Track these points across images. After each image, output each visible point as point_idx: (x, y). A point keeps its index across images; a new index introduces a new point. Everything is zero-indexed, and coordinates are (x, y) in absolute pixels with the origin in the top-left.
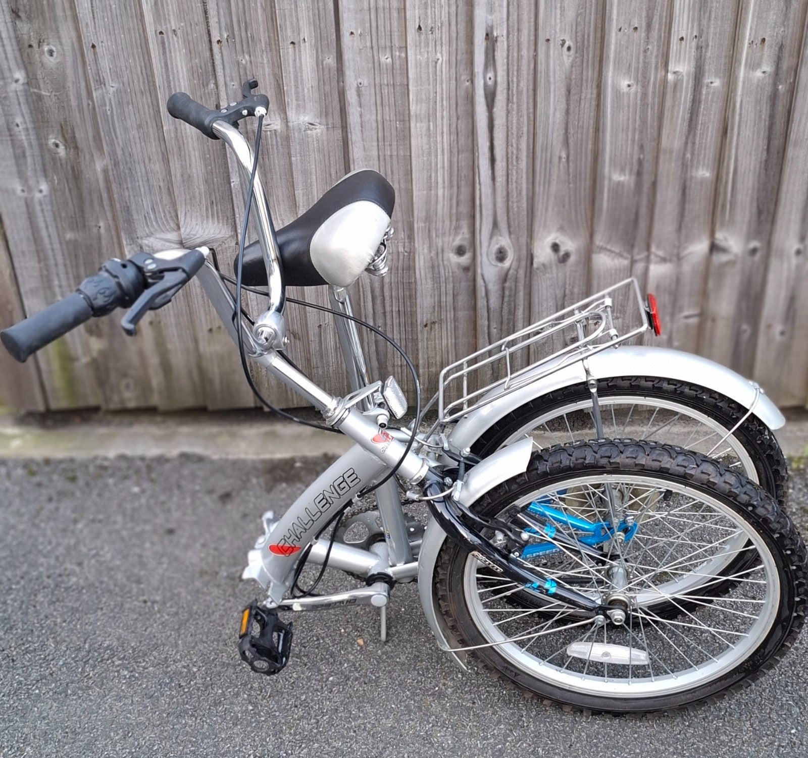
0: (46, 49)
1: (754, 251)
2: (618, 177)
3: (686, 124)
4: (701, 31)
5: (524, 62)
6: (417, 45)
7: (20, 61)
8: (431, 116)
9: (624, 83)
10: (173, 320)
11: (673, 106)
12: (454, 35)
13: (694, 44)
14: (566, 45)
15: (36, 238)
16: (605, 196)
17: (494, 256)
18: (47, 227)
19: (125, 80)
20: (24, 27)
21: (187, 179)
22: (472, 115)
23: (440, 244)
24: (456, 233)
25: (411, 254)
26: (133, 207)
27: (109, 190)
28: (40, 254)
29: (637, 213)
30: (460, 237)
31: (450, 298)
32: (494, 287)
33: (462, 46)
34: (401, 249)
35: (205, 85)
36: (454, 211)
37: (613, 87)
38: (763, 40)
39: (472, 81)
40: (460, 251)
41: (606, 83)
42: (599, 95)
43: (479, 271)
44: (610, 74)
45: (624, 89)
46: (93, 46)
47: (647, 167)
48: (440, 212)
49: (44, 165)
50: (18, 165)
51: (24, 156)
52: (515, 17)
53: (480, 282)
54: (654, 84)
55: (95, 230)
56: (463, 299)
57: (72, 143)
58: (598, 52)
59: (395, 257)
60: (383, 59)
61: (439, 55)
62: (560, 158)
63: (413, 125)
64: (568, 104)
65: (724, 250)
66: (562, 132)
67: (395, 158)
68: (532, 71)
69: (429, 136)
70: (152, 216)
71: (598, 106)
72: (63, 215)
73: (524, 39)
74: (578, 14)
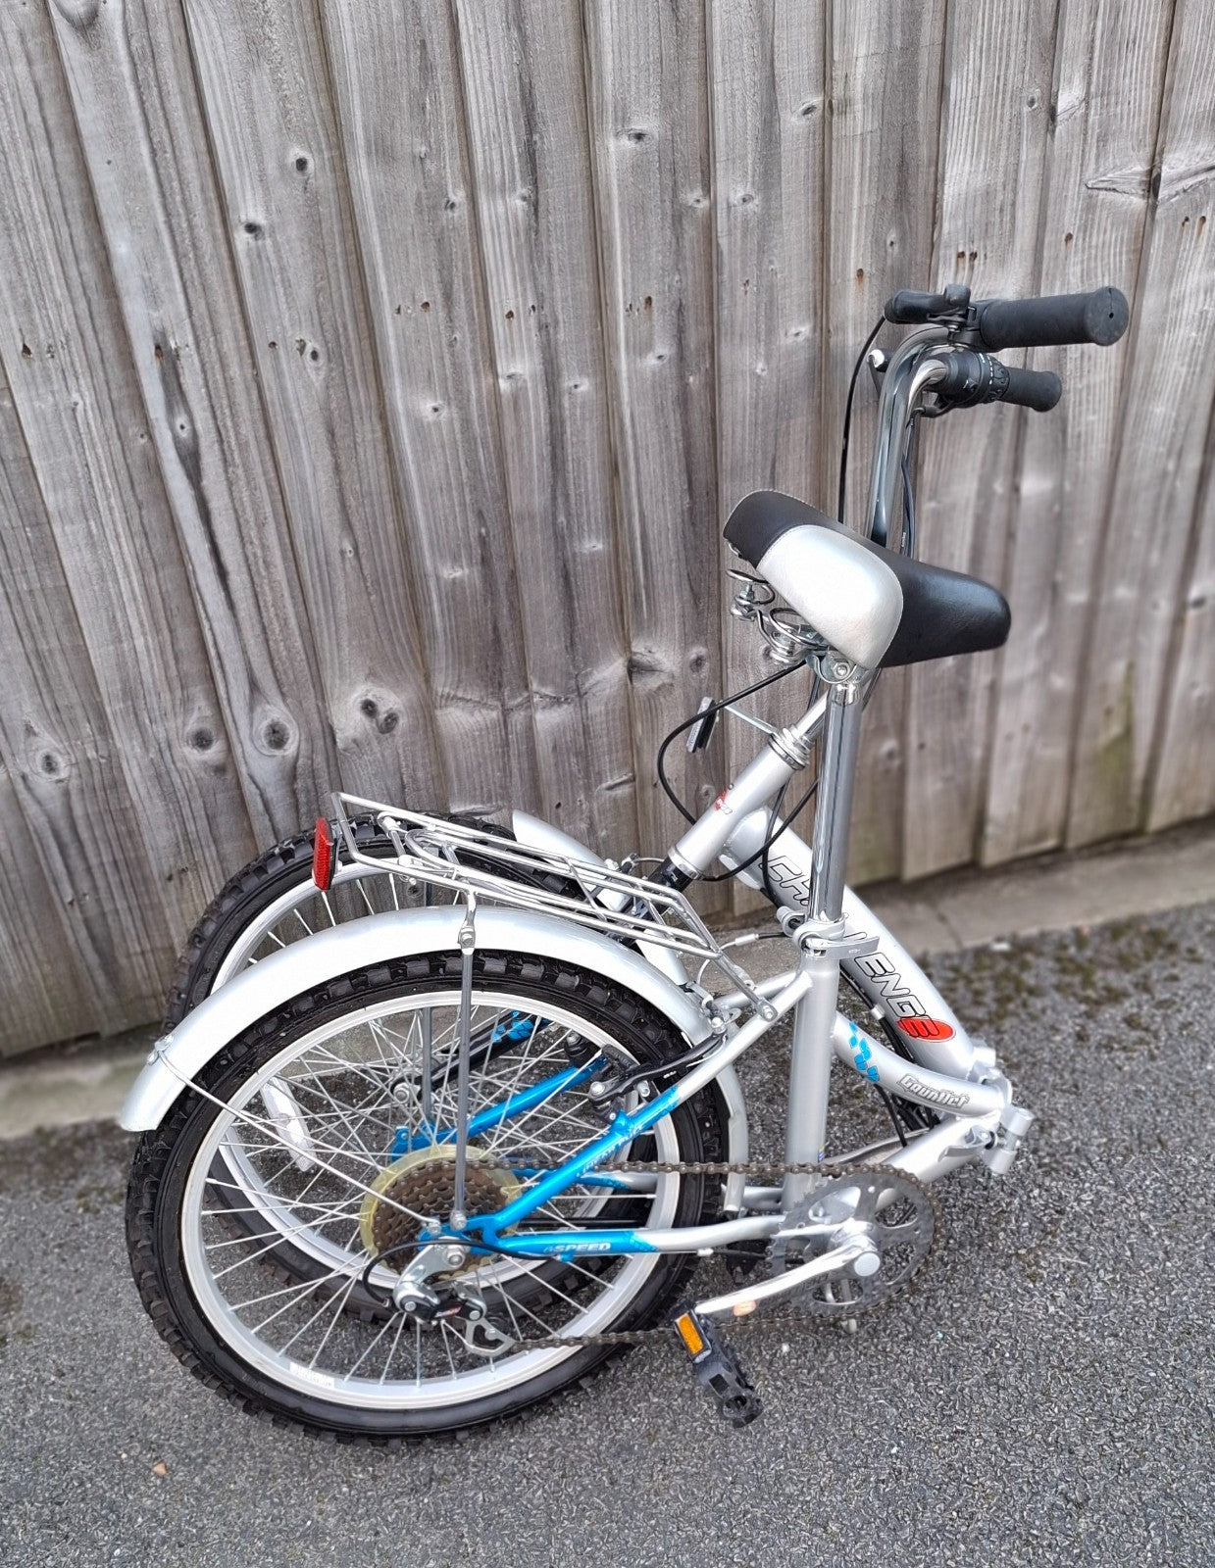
1: (698, 662)
2: (451, 573)
3: (547, 465)
4: (540, 296)
5: (239, 388)
6: (30, 383)
8: (87, 509)
9: (426, 406)
11: (519, 437)
12: (95, 355)
13: (533, 322)
14: (309, 349)
16: (436, 607)
17: (264, 742)
22: (164, 496)
23: (162, 735)
24: (187, 711)
25: (113, 761)
29: (495, 629)
30: (196, 715)
31: (203, 823)
32: (276, 793)
33: (116, 374)
34: (91, 754)
36: (173, 672)
37: (408, 416)
38: (649, 300)
39: (149, 434)
40: (202, 741)
41: (394, 411)
42: (386, 432)
43: (243, 770)
44: (398, 392)
45: (430, 416)
47: (496, 548)
48: (147, 679)
52: (202, 307)
53: (249, 789)
54: (479, 401)
56: (227, 822)
58: (368, 357)
59: (84, 768)
61: (76, 397)
62: (342, 553)
63: (57, 531)
64: (335, 456)
65: (651, 670)
66: (335, 507)
67: (38, 594)
68: (256, 405)
69: (93, 546)
71: (389, 451)
73: (229, 345)
74: (317, 292)
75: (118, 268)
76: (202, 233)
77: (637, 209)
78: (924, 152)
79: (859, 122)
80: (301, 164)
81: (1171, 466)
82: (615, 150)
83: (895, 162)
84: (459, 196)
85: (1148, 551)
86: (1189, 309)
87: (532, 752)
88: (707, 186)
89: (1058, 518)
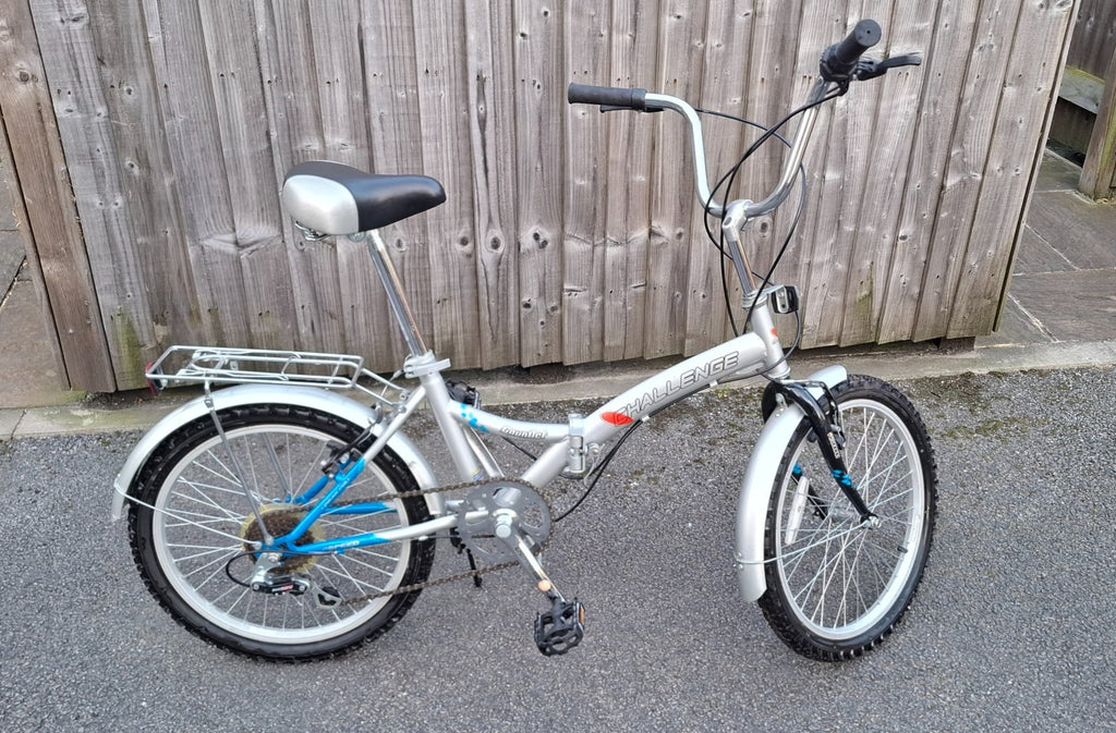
0: (125, 89)
1: (680, 235)
2: (579, 182)
3: (626, 142)
4: (632, 74)
5: (507, 97)
6: (426, 84)
7: (102, 98)
8: (437, 138)
9: (580, 112)
10: (228, 308)
11: (616, 129)
12: (453, 76)
13: (628, 83)
14: (537, 84)
15: (112, 244)
16: (571, 196)
17: (490, 245)
18: (121, 234)
19: (192, 112)
20: (108, 72)
21: (242, 190)
22: (469, 136)
23: (448, 237)
24: (460, 228)
25: (425, 245)
26: (196, 215)
27: (176, 202)
28: (114, 256)
30: (463, 230)
31: (457, 279)
32: (491, 269)
33: (460, 84)
34: (417, 242)
35: (258, 116)
36: (458, 210)
37: (572, 115)
38: (676, 80)
39: (468, 110)
40: (464, 242)
41: (567, 112)
42: (562, 120)
43: (479, 257)
45: (581, 117)
46: (166, 86)
47: (600, 174)
49: (120, 182)
50: (97, 184)
51: (103, 176)
52: (498, 65)
53: (480, 265)
55: (163, 235)
56: (467, 280)
57: (144, 163)
58: (560, 90)
59: (412, 247)
60: (399, 95)
61: (442, 92)
62: (536, 168)
63: (424, 145)
64: (540, 128)
65: (659, 235)
66: (537, 149)
68: (512, 104)
69: (437, 152)
70: (212, 222)
71: (562, 129)
72: (136, 223)
73: (505, 79)
74: (544, 62)
75: (469, 44)
76: (503, 35)
77: (674, 44)
78: (792, 35)
79: (767, 21)
80: (546, 13)
81: (892, 175)
82: (668, 21)
83: (780, 37)
84: (605, 32)
85: (881, 211)
86: (901, 110)
87: (603, 265)
88: (704, 39)
89: (841, 191)
